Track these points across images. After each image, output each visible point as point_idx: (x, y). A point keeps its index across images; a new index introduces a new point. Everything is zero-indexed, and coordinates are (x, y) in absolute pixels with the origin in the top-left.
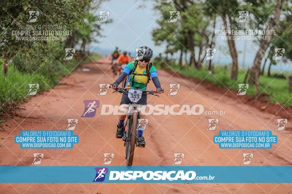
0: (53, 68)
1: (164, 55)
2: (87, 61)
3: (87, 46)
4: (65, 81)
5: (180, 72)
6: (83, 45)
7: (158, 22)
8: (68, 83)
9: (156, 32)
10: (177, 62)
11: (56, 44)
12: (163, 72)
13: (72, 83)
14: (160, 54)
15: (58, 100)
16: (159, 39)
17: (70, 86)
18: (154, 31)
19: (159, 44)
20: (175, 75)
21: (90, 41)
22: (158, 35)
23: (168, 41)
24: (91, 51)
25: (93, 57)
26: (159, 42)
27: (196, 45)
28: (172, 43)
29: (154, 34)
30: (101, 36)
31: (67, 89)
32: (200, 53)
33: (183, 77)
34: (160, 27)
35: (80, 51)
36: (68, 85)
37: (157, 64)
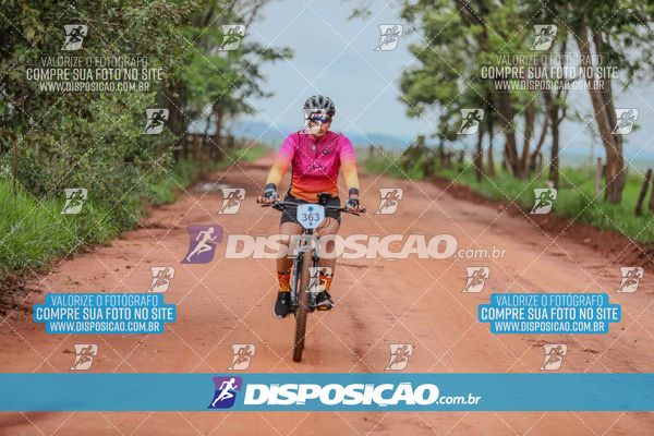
0: (117, 182)
1: (433, 143)
3: (225, 122)
4: (158, 217)
5: (474, 186)
7: (413, 50)
8: (164, 222)
9: (412, 77)
10: (469, 160)
11: (123, 121)
12: (427, 188)
14: (421, 139)
15: (128, 267)
16: (420, 98)
18: (405, 74)
19: (419, 114)
20: (459, 193)
21: (234, 111)
22: (416, 88)
23: (443, 102)
24: (238, 135)
25: (243, 153)
26: (420, 105)
27: (515, 112)
28: (454, 106)
29: (406, 85)
30: (262, 94)
31: (159, 236)
32: (528, 134)
33: (477, 199)
34: (420, 65)
36: (165, 228)
37: (412, 167)
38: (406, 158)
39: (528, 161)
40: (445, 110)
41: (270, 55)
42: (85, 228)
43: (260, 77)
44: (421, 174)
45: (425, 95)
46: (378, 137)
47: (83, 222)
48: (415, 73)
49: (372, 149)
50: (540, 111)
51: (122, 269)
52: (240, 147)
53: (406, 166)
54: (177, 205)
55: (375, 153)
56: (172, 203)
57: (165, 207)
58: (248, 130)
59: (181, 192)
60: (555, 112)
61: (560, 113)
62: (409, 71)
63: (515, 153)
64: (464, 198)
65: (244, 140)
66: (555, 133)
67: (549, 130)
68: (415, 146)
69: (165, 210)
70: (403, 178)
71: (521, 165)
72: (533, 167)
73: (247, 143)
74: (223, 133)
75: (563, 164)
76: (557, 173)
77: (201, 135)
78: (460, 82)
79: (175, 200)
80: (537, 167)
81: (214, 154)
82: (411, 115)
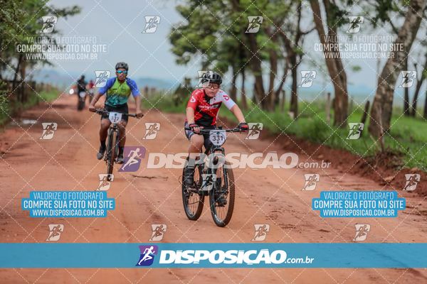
2: (32, 102)
3: (28, 70)
6: (20, 70)
7: (180, 10)
9: (179, 32)
13: (3, 149)
14: (188, 81)
16: (186, 49)
18: (174, 29)
19: (186, 62)
21: (33, 62)
22: (183, 40)
23: (203, 51)
24: (38, 80)
26: (186, 54)
27: (263, 58)
28: (213, 54)
29: (174, 39)
32: (272, 77)
34: (185, 22)
35: (15, 82)
37: (181, 102)
38: (176, 96)
39: (273, 97)
40: (206, 58)
41: (63, 13)
45: (190, 46)
46: (149, 80)
48: (180, 28)
49: (146, 89)
50: (282, 57)
52: (40, 90)
53: (177, 102)
55: (149, 93)
58: (47, 76)
59: (2, 126)
60: (294, 58)
61: (298, 58)
63: (263, 90)
65: (42, 84)
66: (294, 75)
67: (289, 72)
68: (183, 86)
70: (173, 112)
71: (267, 100)
72: (277, 101)
73: (45, 86)
74: (27, 79)
75: (300, 99)
76: (296, 106)
77: (11, 82)
78: (217, 35)
80: (281, 102)
81: (21, 96)
82: (178, 62)
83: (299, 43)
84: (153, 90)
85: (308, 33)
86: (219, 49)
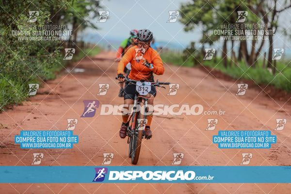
1: (198, 46)
3: (79, 34)
4: (47, 87)
5: (224, 70)
6: (74, 33)
8: (52, 91)
9: (187, 8)
10: (219, 56)
12: (197, 72)
13: (57, 91)
14: (193, 44)
17: (54, 96)
18: (183, 7)
19: (191, 29)
20: (217, 75)
22: (190, 14)
23: (204, 23)
24: (86, 40)
25: (89, 51)
26: (191, 25)
28: (210, 25)
29: (184, 12)
31: (49, 100)
32: (254, 42)
33: (227, 78)
34: (191, 2)
35: (69, 41)
36: (51, 94)
38: (184, 55)
39: (254, 56)
40: (205, 27)
42: (8, 94)
43: (100, 7)
44: (192, 64)
45: (194, 19)
47: (7, 91)
48: (188, 6)
49: (161, 49)
51: (32, 119)
52: (88, 47)
53: (184, 58)
54: (56, 81)
56: (54, 79)
57: (49, 82)
59: (58, 73)
61: (274, 29)
62: (184, 5)
63: (247, 52)
64: (219, 78)
68: (190, 48)
69: (50, 84)
73: (90, 45)
74: (78, 40)
77: (67, 41)
78: (213, 11)
79: (55, 78)
82: (186, 30)
83: (275, 18)
84: (167, 49)
85: (282, 11)
86: (215, 21)
